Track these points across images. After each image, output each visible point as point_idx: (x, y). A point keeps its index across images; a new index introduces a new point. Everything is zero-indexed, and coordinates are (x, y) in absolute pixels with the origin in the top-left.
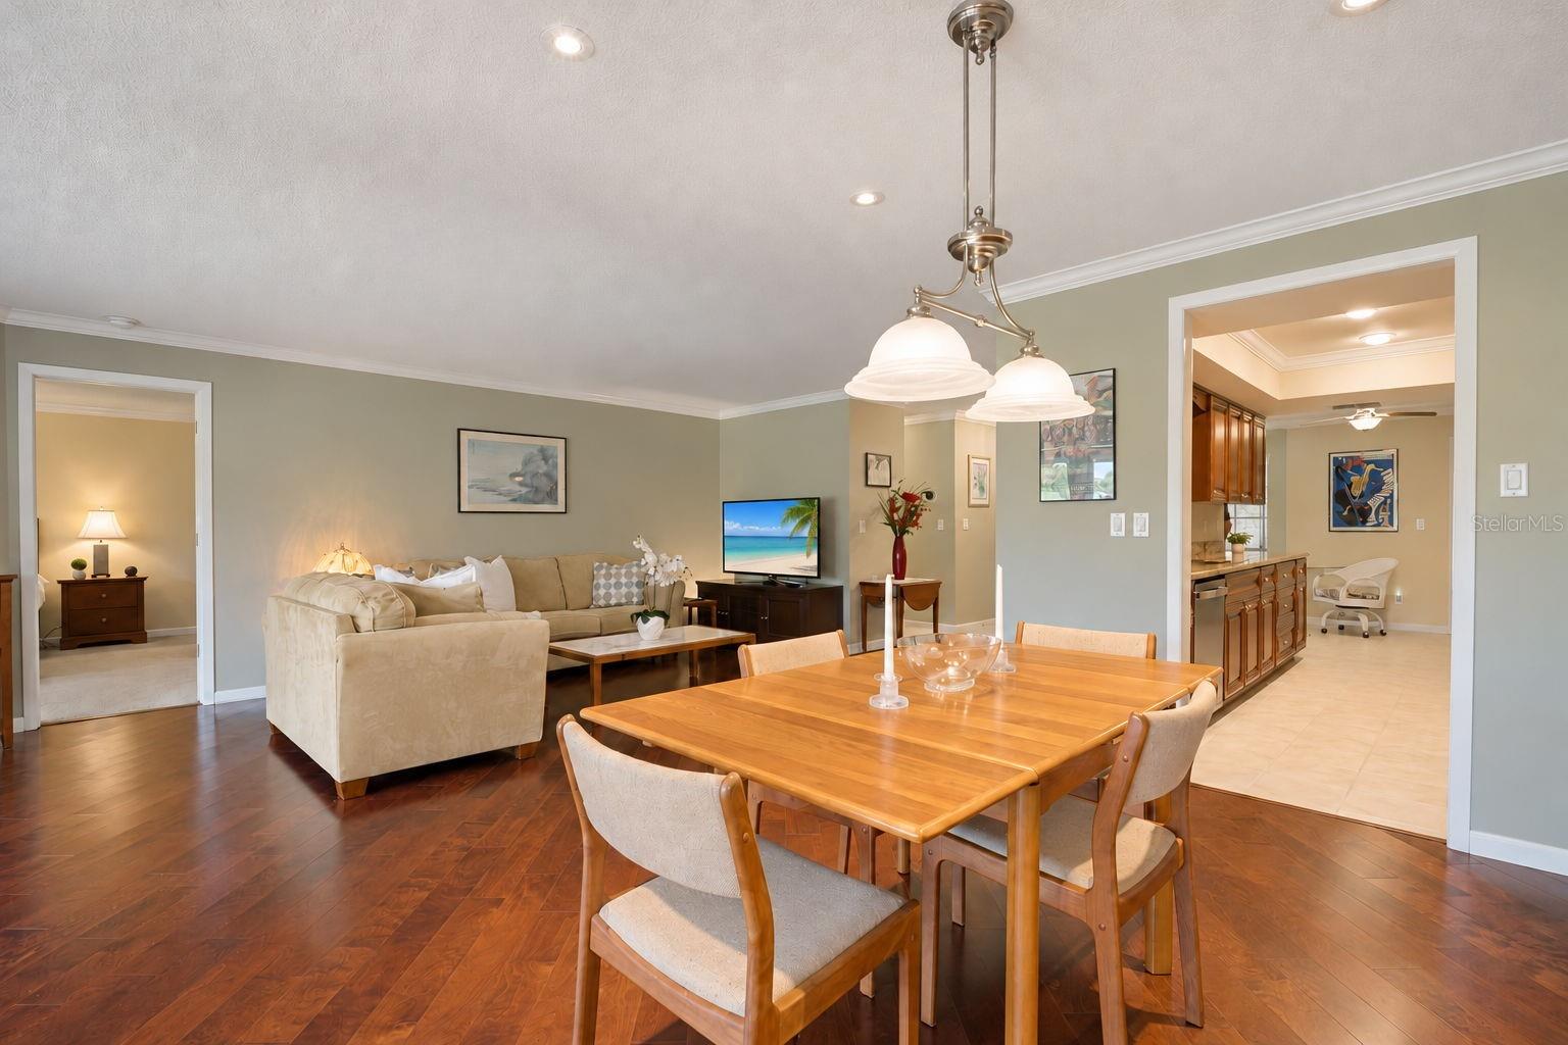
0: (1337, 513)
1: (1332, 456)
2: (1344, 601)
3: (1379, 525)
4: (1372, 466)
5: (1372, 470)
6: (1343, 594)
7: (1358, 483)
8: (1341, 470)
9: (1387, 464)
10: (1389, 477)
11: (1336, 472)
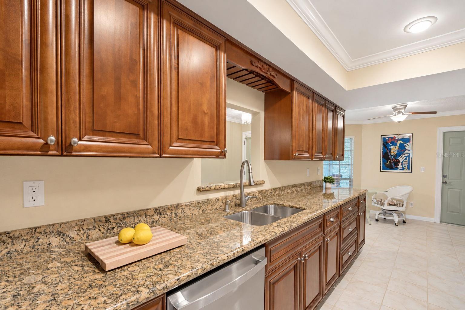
0: (384, 163)
1: (382, 137)
2: (386, 207)
3: (403, 169)
4: (400, 142)
5: (400, 143)
6: (386, 203)
7: (394, 150)
8: (386, 143)
9: (407, 140)
10: (408, 146)
11: (384, 144)
